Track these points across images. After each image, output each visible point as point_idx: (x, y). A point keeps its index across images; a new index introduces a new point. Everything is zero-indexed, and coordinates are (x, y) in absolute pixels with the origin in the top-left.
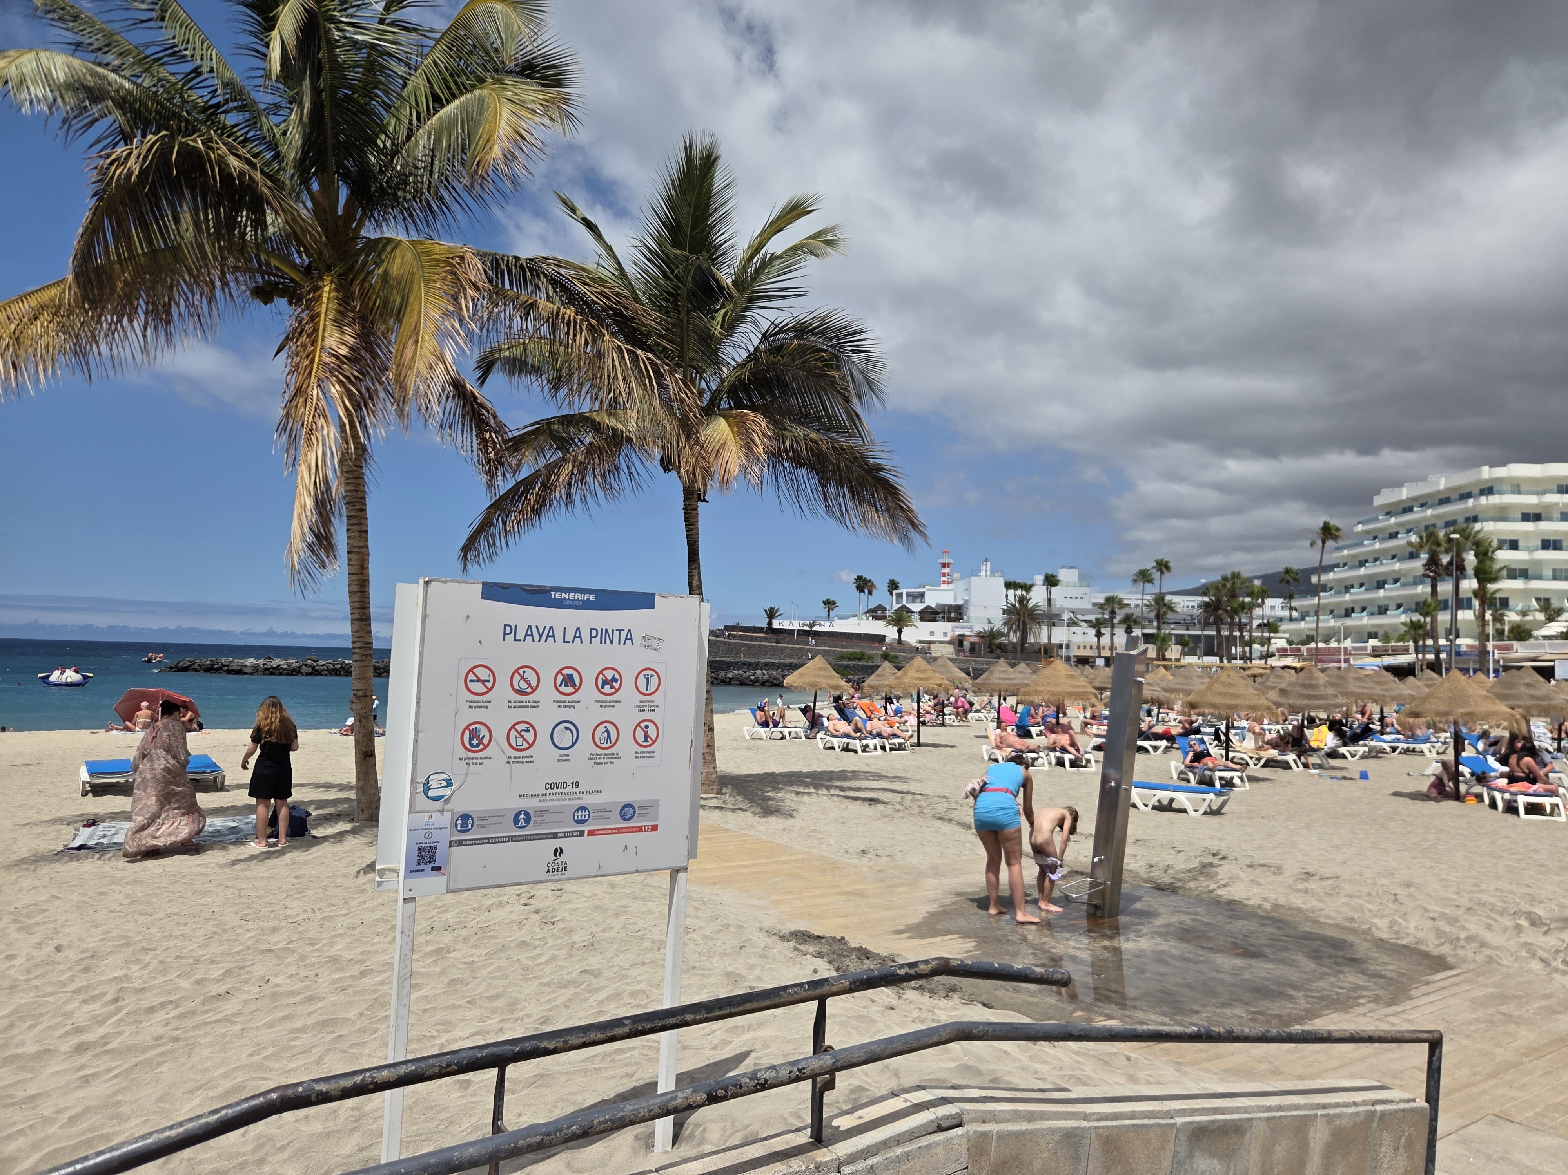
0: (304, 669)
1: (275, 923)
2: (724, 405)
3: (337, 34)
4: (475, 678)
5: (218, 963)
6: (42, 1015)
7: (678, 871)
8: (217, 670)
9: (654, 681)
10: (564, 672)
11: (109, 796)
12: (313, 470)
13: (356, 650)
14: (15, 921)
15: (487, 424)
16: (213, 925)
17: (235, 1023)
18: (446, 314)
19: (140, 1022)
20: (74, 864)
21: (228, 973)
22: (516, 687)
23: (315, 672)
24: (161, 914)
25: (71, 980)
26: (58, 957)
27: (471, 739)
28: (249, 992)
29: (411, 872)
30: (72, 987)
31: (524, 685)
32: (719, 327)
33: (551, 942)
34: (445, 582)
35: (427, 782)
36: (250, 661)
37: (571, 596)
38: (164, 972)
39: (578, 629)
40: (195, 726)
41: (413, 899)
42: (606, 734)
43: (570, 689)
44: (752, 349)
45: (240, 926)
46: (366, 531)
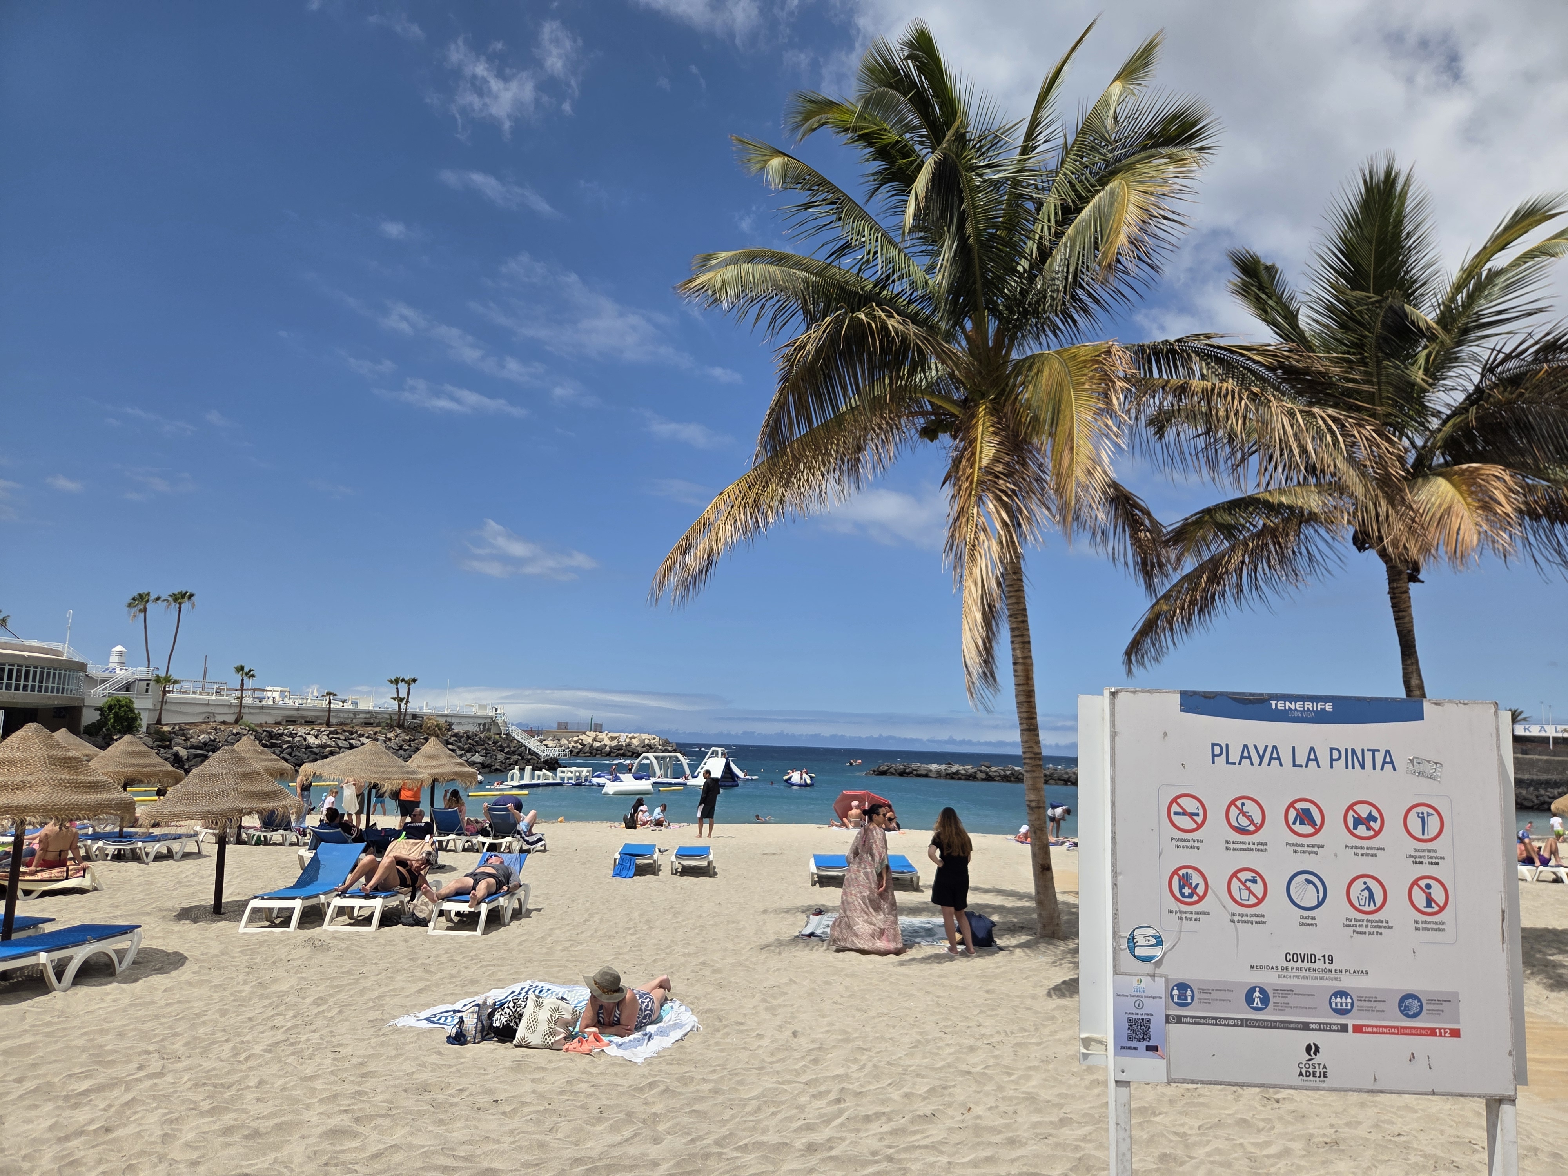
0: (980, 775)
1: (971, 1042)
2: (1438, 459)
3: (977, 180)
4: (1180, 810)
5: (923, 1077)
6: (783, 1103)
7: (1500, 1101)
8: (908, 774)
9: (1433, 824)
10: (1298, 805)
11: (831, 888)
12: (980, 585)
13: (1027, 761)
14: (764, 1000)
15: (1142, 524)
16: (918, 1033)
17: (942, 1153)
18: (1100, 412)
19: (858, 1130)
20: (807, 951)
21: (932, 1091)
22: (1235, 823)
23: (989, 778)
24: (873, 1013)
25: (804, 1068)
26: (794, 1043)
27: (1181, 888)
28: (952, 1118)
29: (1122, 1049)
30: (804, 1078)
31: (1244, 822)
32: (1421, 372)
33: (1279, 1128)
34: (1134, 692)
35: (1132, 939)
36: (934, 767)
37: (1299, 706)
38: (877, 1077)
39: (1312, 749)
40: (894, 825)
41: (1127, 1084)
42: (1366, 893)
43: (1307, 829)
44: (1471, 389)
45: (941, 1038)
46: (1029, 642)
